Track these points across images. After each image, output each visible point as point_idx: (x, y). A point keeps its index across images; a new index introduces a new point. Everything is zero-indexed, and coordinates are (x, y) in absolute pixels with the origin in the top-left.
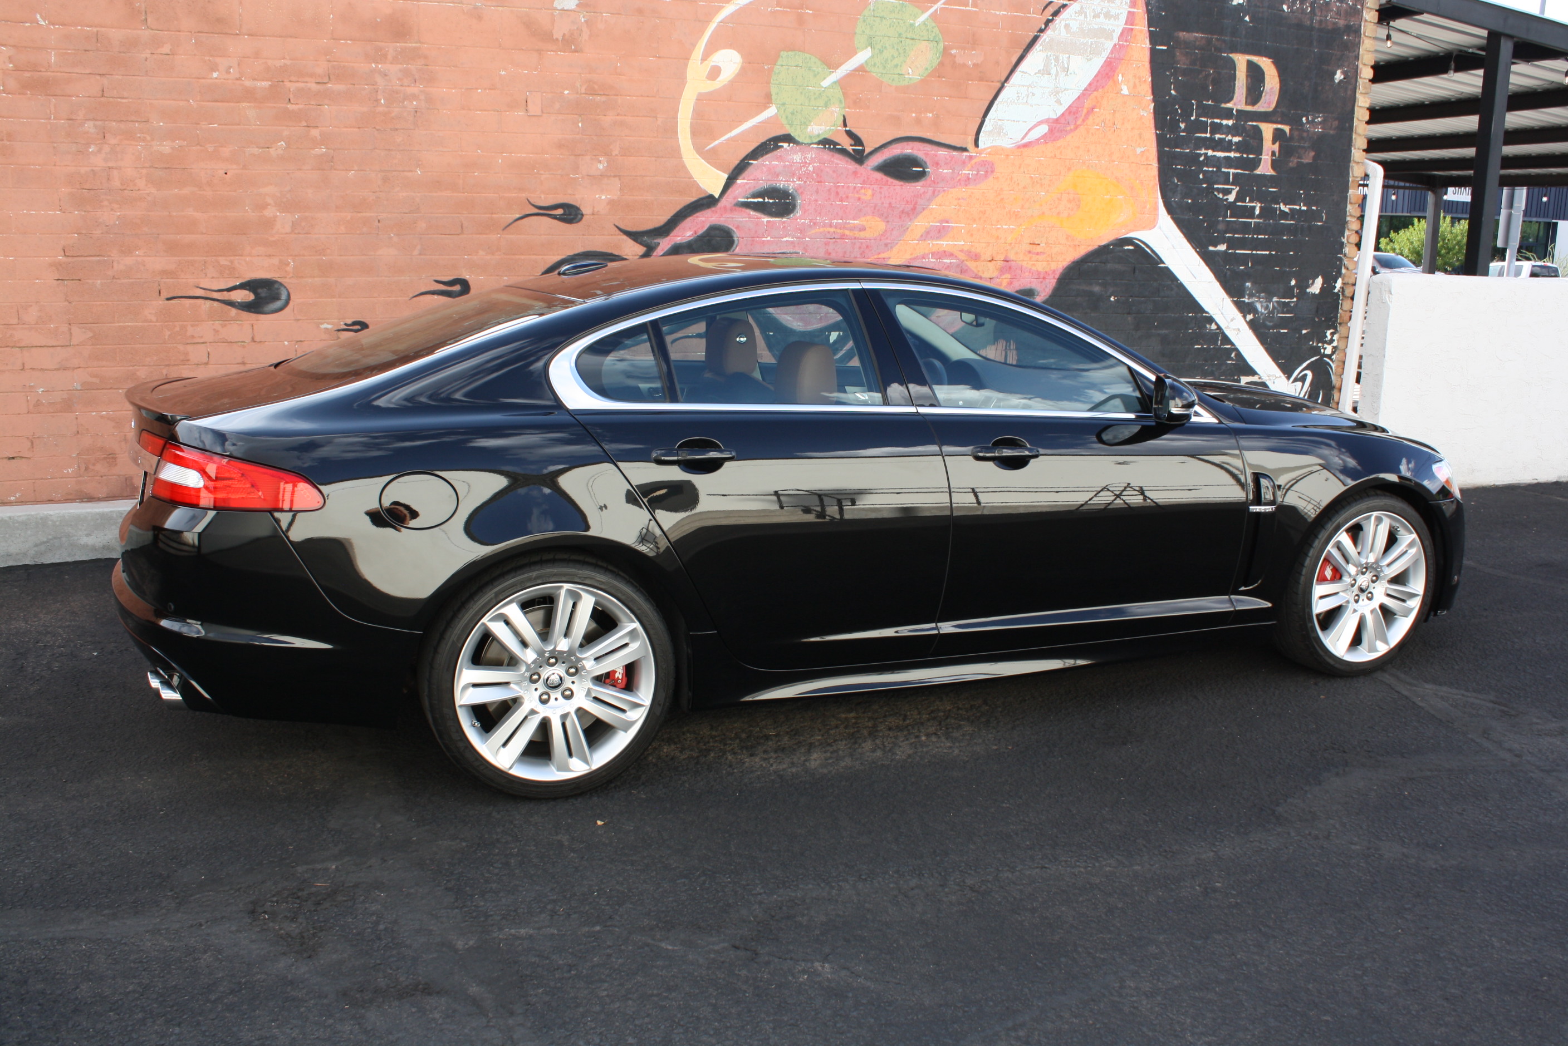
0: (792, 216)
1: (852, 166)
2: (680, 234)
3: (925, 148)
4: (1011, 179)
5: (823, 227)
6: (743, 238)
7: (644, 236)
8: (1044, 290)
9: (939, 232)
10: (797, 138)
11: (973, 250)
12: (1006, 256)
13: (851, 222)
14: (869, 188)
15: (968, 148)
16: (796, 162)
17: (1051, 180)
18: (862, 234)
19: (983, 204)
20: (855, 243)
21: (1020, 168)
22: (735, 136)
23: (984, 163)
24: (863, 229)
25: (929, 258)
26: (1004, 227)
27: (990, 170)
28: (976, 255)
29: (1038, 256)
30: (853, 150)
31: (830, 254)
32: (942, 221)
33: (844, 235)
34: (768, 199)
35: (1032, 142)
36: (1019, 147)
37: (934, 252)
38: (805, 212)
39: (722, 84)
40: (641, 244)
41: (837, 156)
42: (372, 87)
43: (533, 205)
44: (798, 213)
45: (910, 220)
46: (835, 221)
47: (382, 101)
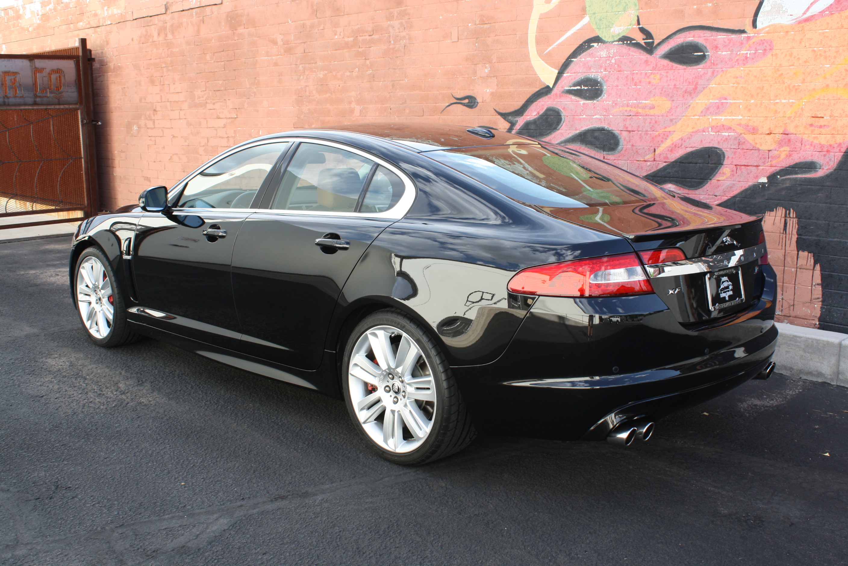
0: (600, 99)
1: (644, 56)
2: (529, 114)
3: (705, 35)
4: (791, 55)
5: (622, 107)
6: (567, 116)
7: (509, 116)
8: (828, 163)
9: (718, 108)
10: (603, 38)
11: (751, 124)
12: (785, 130)
13: (643, 102)
14: (658, 73)
15: (746, 30)
16: (603, 57)
17: (837, 52)
18: (652, 112)
19: (761, 80)
20: (646, 119)
21: (801, 42)
22: (562, 42)
23: (762, 42)
24: (653, 107)
25: (708, 132)
26: (783, 101)
27: (768, 48)
28: (754, 129)
29: (821, 129)
30: (645, 43)
31: (627, 128)
32: (720, 98)
33: (638, 113)
34: (584, 86)
35: (815, 15)
36: (800, 22)
37: (713, 126)
38: (609, 95)
39: (554, 5)
40: (507, 121)
41: (632, 49)
42: (388, 34)
43: (454, 97)
44: (604, 96)
45: (692, 98)
46: (631, 102)
47: (392, 42)
